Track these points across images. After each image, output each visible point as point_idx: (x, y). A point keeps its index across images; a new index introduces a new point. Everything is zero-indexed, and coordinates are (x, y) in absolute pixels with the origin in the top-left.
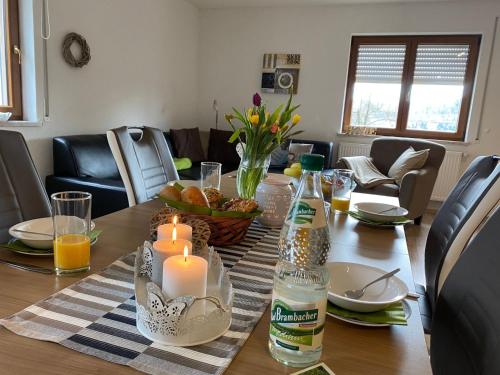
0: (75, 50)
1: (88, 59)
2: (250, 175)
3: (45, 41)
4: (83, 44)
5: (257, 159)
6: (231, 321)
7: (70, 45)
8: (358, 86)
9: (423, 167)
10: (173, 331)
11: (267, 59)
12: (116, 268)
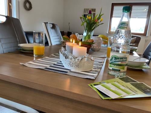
0: (28, 5)
1: (32, 8)
2: (87, 37)
3: (19, 2)
4: (30, 3)
5: (89, 32)
6: (93, 67)
7: (26, 4)
8: (113, 19)
9: (134, 43)
10: (78, 66)
11: (85, 10)
12: (52, 56)
